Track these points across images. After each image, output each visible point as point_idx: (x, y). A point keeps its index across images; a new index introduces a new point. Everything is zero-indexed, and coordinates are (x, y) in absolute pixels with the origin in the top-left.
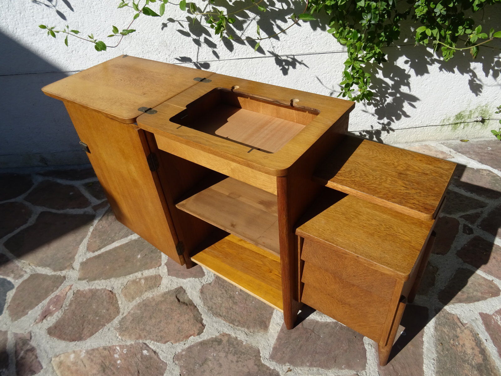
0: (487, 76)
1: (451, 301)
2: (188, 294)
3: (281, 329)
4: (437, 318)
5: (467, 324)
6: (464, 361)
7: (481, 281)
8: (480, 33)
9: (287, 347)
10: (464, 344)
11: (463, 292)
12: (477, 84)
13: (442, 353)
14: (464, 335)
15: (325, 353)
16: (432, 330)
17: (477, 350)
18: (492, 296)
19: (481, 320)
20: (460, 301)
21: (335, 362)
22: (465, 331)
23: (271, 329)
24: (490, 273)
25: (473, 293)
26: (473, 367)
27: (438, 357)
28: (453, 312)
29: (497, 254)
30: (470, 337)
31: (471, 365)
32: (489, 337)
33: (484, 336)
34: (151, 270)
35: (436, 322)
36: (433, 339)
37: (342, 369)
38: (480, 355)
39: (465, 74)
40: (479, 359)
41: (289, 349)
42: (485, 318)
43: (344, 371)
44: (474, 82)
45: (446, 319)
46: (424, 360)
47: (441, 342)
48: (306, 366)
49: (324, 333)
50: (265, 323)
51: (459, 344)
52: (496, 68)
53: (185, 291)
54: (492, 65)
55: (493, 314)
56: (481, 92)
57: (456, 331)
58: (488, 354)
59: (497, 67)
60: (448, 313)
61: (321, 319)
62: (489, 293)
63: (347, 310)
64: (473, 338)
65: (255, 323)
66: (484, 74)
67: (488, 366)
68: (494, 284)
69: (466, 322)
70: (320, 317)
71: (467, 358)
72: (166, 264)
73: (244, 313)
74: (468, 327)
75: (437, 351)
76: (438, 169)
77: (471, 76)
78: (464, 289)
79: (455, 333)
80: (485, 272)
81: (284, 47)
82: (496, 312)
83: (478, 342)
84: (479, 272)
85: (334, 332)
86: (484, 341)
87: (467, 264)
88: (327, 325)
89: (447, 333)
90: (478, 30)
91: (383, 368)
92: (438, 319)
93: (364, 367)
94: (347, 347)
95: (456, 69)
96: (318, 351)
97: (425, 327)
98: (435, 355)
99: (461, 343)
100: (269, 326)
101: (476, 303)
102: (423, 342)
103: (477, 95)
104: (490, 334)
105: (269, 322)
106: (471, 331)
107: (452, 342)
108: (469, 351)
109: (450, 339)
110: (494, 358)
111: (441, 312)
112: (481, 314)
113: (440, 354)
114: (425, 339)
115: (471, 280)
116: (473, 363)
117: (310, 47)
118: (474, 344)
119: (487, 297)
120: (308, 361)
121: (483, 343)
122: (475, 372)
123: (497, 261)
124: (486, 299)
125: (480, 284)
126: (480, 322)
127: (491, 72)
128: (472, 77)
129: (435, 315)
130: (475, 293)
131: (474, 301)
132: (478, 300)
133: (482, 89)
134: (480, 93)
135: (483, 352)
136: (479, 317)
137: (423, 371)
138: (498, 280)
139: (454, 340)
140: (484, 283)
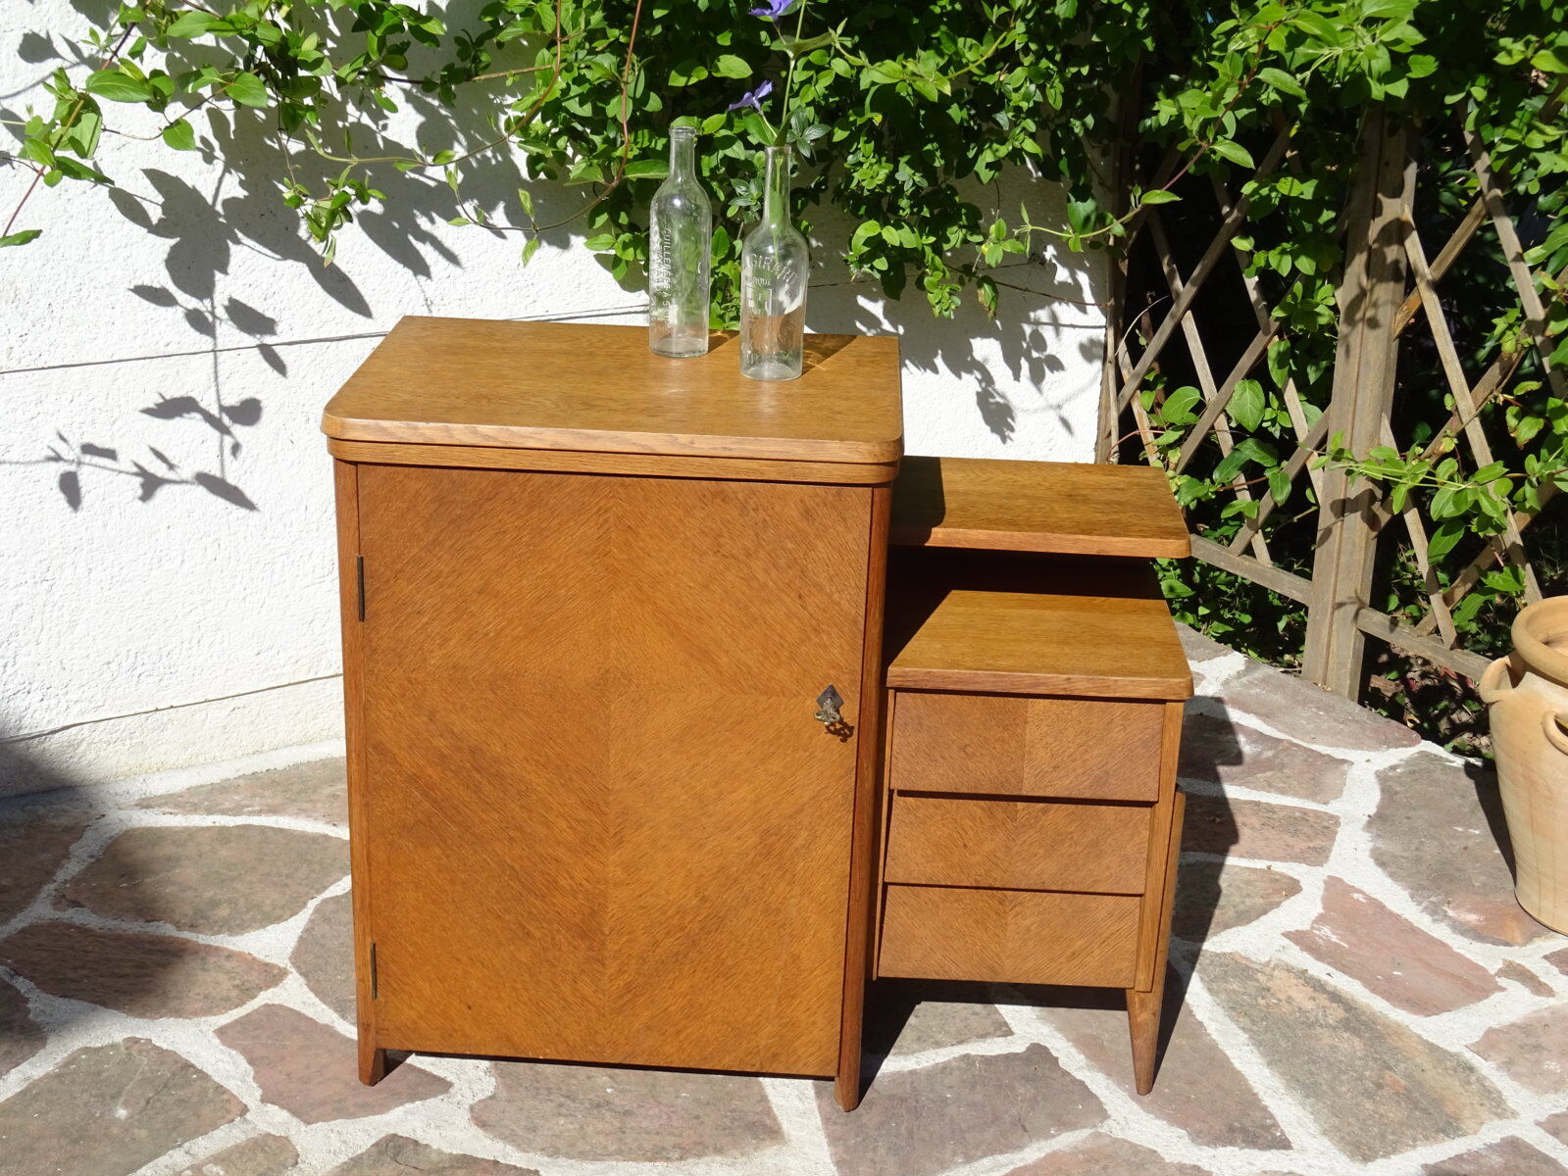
0: (1017, 377)
1: (1210, 932)
2: (435, 1147)
3: (822, 1120)
4: (1199, 972)
5: (1269, 961)
6: (1311, 1025)
7: (1245, 876)
8: (1005, 240)
9: (875, 1148)
10: (1290, 997)
11: (1222, 908)
12: (998, 403)
13: (1255, 1028)
14: (1278, 982)
15: (985, 1123)
16: (1206, 996)
17: (1323, 1000)
18: (1287, 896)
19: (1293, 945)
20: (1227, 926)
21: (1025, 1130)
22: (1276, 973)
23: (792, 1132)
24: (1253, 855)
25: (1243, 902)
26: (1334, 1028)
27: (1251, 1038)
28: (1227, 950)
29: (1245, 816)
30: (1295, 981)
31: (1328, 1026)
32: (1330, 969)
33: (1318, 969)
34: (218, 1134)
35: (1202, 979)
36: (1219, 1011)
37: (1054, 1136)
38: (1334, 1005)
39: (963, 374)
40: (1336, 1013)
41: (882, 1151)
42: (1298, 938)
43: (1060, 1138)
44: (991, 400)
45: (1221, 965)
46: (1228, 1053)
47: (1237, 1009)
48: (957, 1164)
49: (950, 1087)
50: (764, 1126)
51: (1280, 1000)
52: (1035, 354)
53: (416, 1143)
54: (1025, 345)
55: (1312, 927)
56: (1012, 430)
57: (1257, 980)
58: (1349, 997)
59: (1037, 351)
60: (1217, 955)
61: (918, 1063)
62: (1277, 891)
63: (1027, 922)
64: (1302, 981)
65: (733, 1135)
66: (1009, 372)
67: (1363, 1018)
68: (1277, 873)
69: (1267, 959)
70: (914, 1060)
71: (1312, 1019)
72: (264, 1100)
73: (676, 1124)
74: (1276, 966)
75: (1243, 1029)
76: (1136, 480)
77: (980, 382)
78: (1222, 901)
79: (1256, 984)
80: (1242, 856)
81: (446, 301)
82: (1315, 922)
83: (1318, 986)
84: (1231, 861)
85: (974, 1076)
86: (1327, 978)
87: (1191, 853)
88: (944, 1068)
89: (1242, 990)
90: (998, 230)
91: (1148, 1098)
92: (1203, 971)
93: (1103, 1114)
94: (1033, 1091)
95: (939, 361)
96: (964, 1126)
97: (1187, 996)
98: (1244, 1037)
99: (1283, 997)
100: (780, 1128)
101: (1263, 918)
102: (1201, 1024)
103: (1004, 439)
104: (1329, 964)
105: (775, 1119)
106: (1288, 971)
107: (1262, 1002)
108: (1309, 1005)
109: (1256, 999)
110: (1365, 1001)
111: (1201, 958)
112: (1287, 935)
113: (1251, 1030)
114: (1201, 1015)
115: (1224, 881)
116: (1331, 1021)
117: (531, 299)
118: (1310, 990)
119: (1277, 900)
120: (955, 1154)
121: (1326, 983)
122: (1345, 1035)
123: (1253, 828)
124: (1278, 904)
125: (1248, 883)
126: (1295, 949)
127: (1024, 364)
128: (984, 385)
129: (1193, 969)
130: (1248, 902)
131: (1257, 917)
132: (1265, 912)
133: (1013, 419)
134: (1012, 435)
135: (1335, 997)
136: (1287, 942)
137: (1239, 1072)
138: (1278, 863)
139: (1263, 998)
140: (1253, 877)
